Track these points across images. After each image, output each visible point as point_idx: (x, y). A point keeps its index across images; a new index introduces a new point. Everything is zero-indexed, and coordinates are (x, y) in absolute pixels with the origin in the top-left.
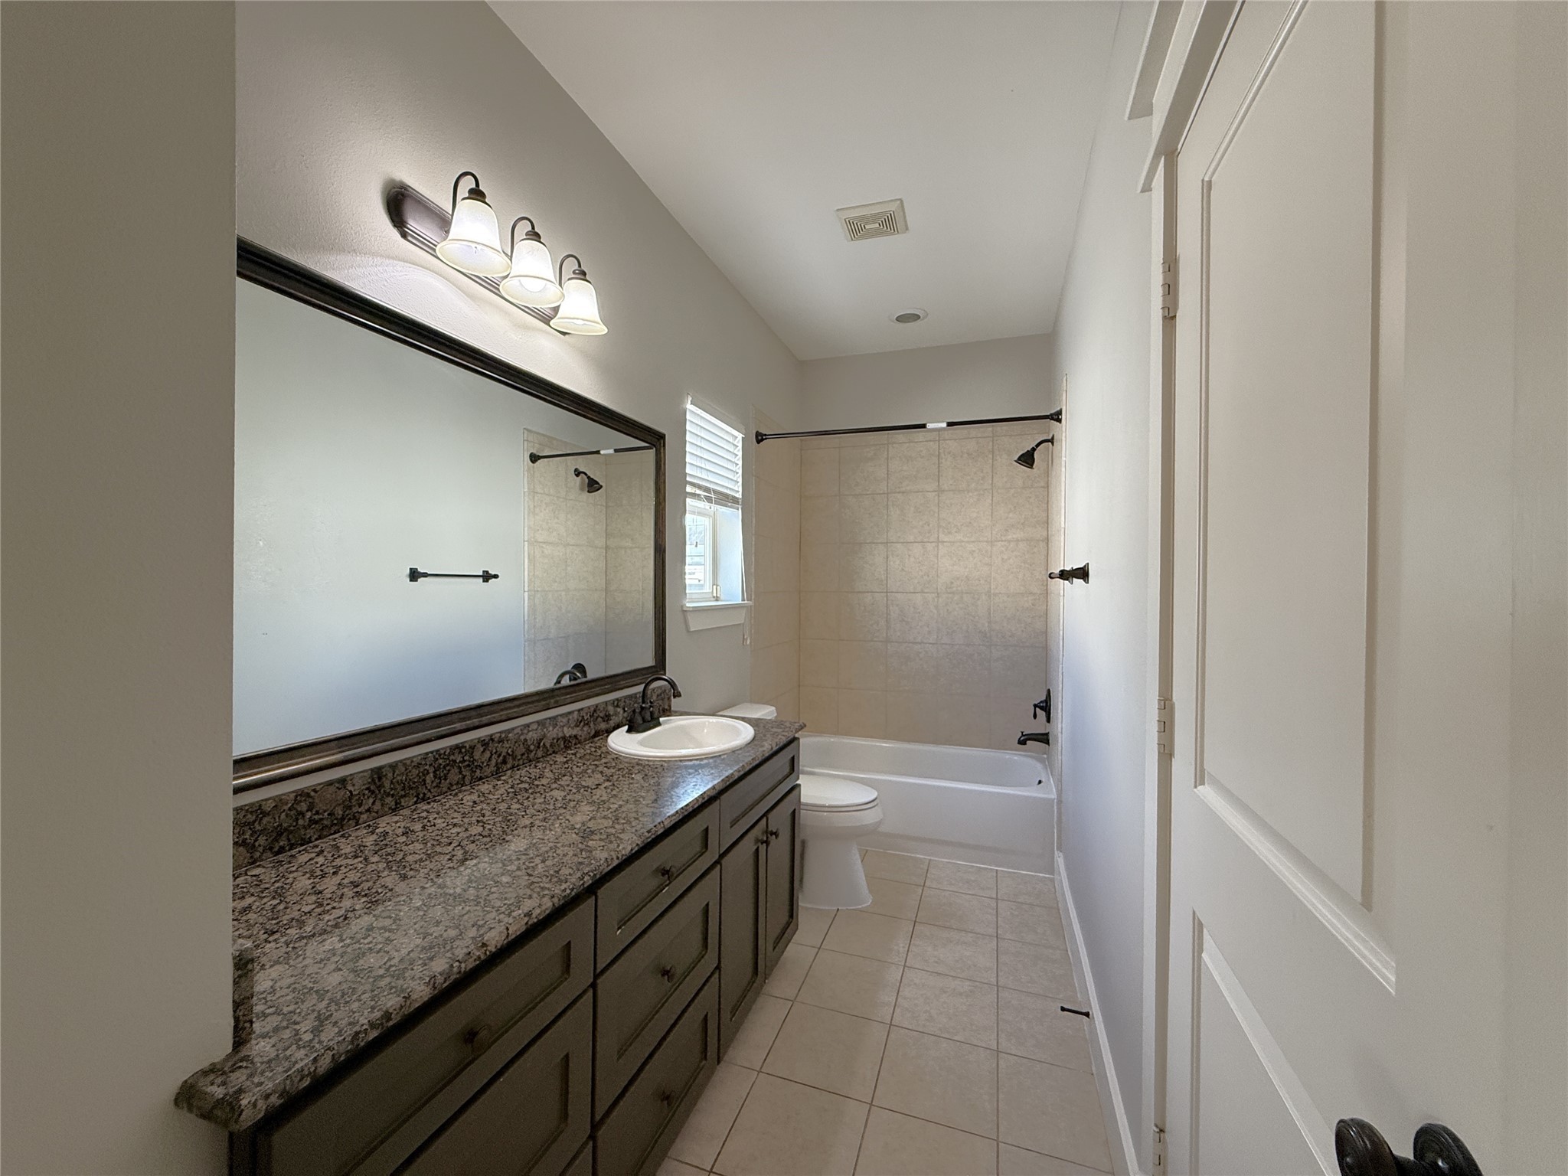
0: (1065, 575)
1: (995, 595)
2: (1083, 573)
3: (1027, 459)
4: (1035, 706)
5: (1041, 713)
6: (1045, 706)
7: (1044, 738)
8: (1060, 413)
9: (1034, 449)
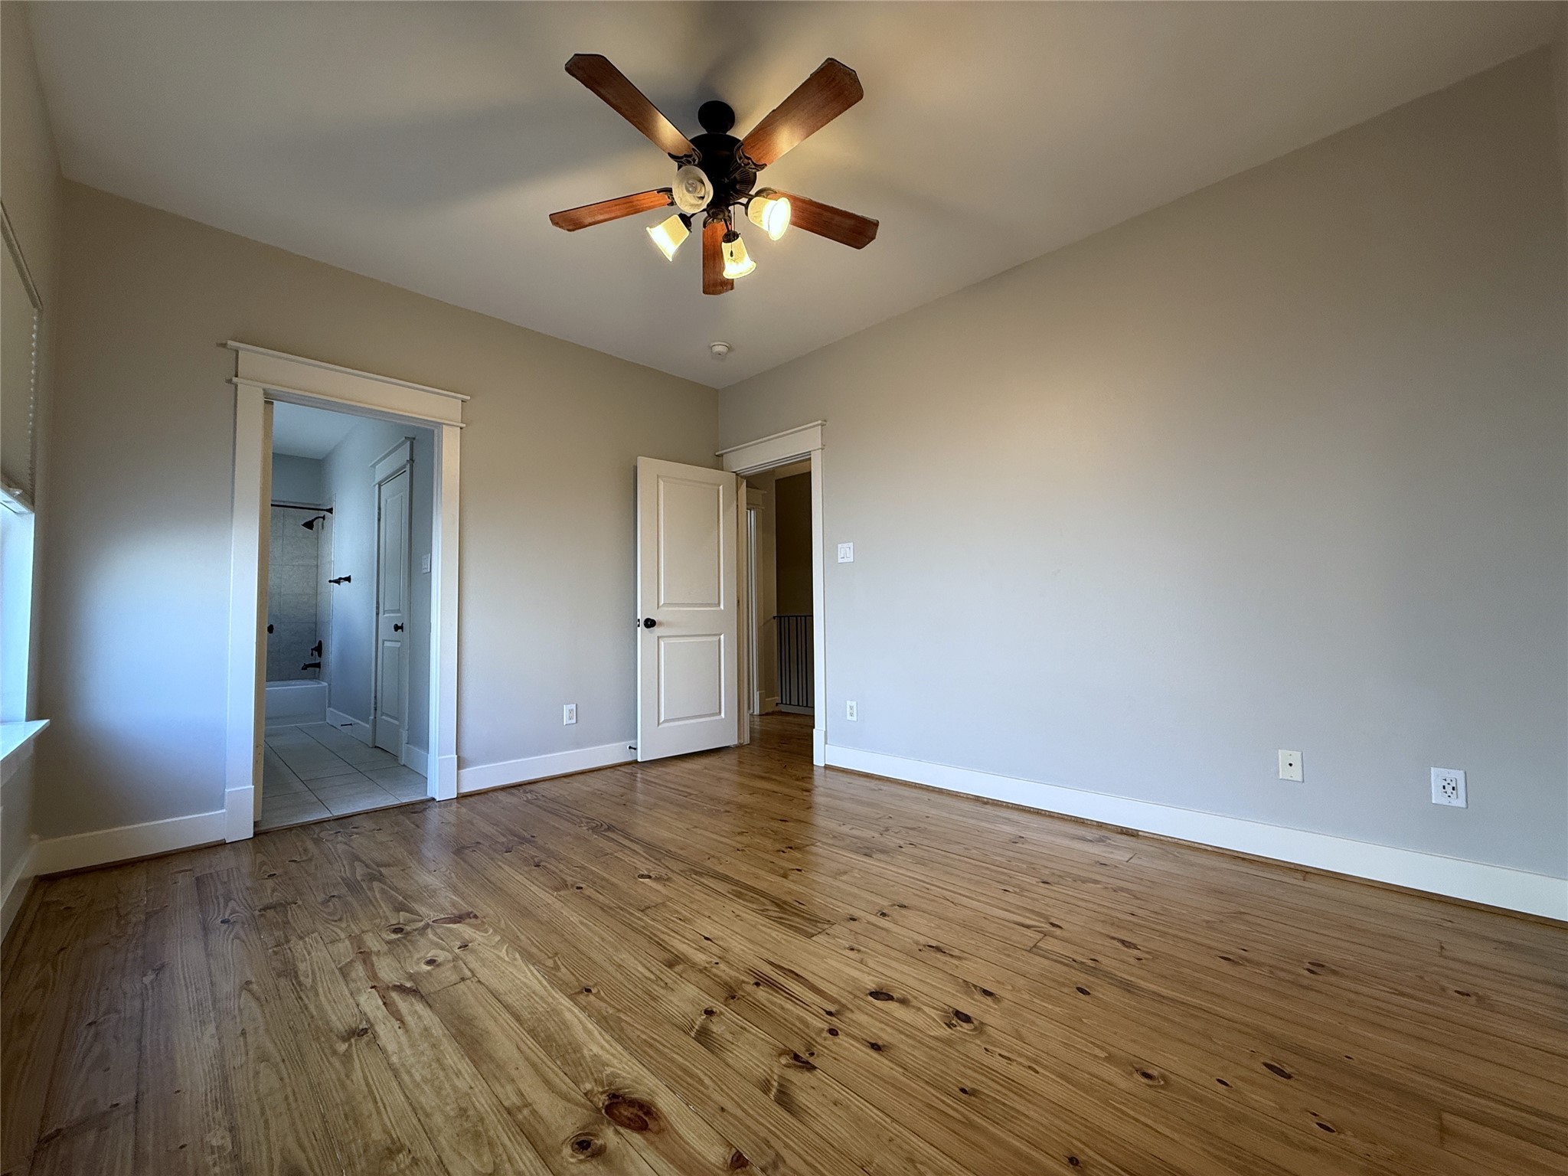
0: (338, 581)
1: (284, 595)
2: (348, 579)
3: (309, 525)
4: (312, 649)
5: (316, 653)
6: (319, 649)
7: (318, 665)
8: (332, 509)
9: (313, 521)
